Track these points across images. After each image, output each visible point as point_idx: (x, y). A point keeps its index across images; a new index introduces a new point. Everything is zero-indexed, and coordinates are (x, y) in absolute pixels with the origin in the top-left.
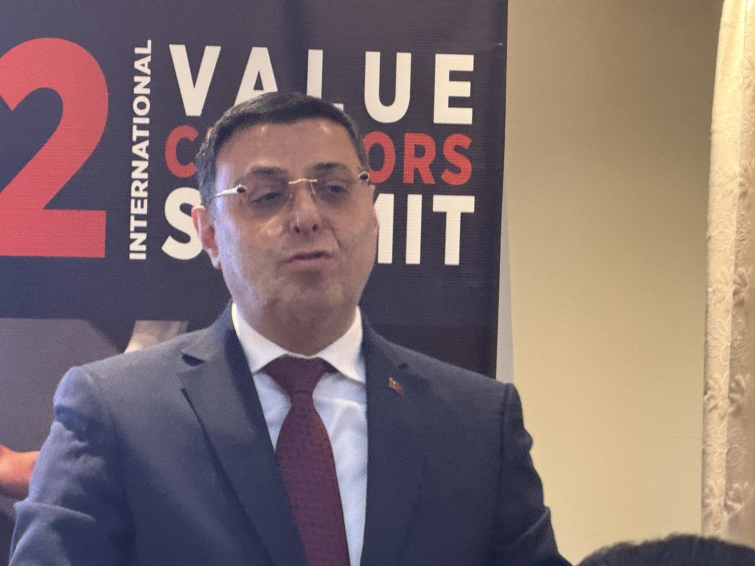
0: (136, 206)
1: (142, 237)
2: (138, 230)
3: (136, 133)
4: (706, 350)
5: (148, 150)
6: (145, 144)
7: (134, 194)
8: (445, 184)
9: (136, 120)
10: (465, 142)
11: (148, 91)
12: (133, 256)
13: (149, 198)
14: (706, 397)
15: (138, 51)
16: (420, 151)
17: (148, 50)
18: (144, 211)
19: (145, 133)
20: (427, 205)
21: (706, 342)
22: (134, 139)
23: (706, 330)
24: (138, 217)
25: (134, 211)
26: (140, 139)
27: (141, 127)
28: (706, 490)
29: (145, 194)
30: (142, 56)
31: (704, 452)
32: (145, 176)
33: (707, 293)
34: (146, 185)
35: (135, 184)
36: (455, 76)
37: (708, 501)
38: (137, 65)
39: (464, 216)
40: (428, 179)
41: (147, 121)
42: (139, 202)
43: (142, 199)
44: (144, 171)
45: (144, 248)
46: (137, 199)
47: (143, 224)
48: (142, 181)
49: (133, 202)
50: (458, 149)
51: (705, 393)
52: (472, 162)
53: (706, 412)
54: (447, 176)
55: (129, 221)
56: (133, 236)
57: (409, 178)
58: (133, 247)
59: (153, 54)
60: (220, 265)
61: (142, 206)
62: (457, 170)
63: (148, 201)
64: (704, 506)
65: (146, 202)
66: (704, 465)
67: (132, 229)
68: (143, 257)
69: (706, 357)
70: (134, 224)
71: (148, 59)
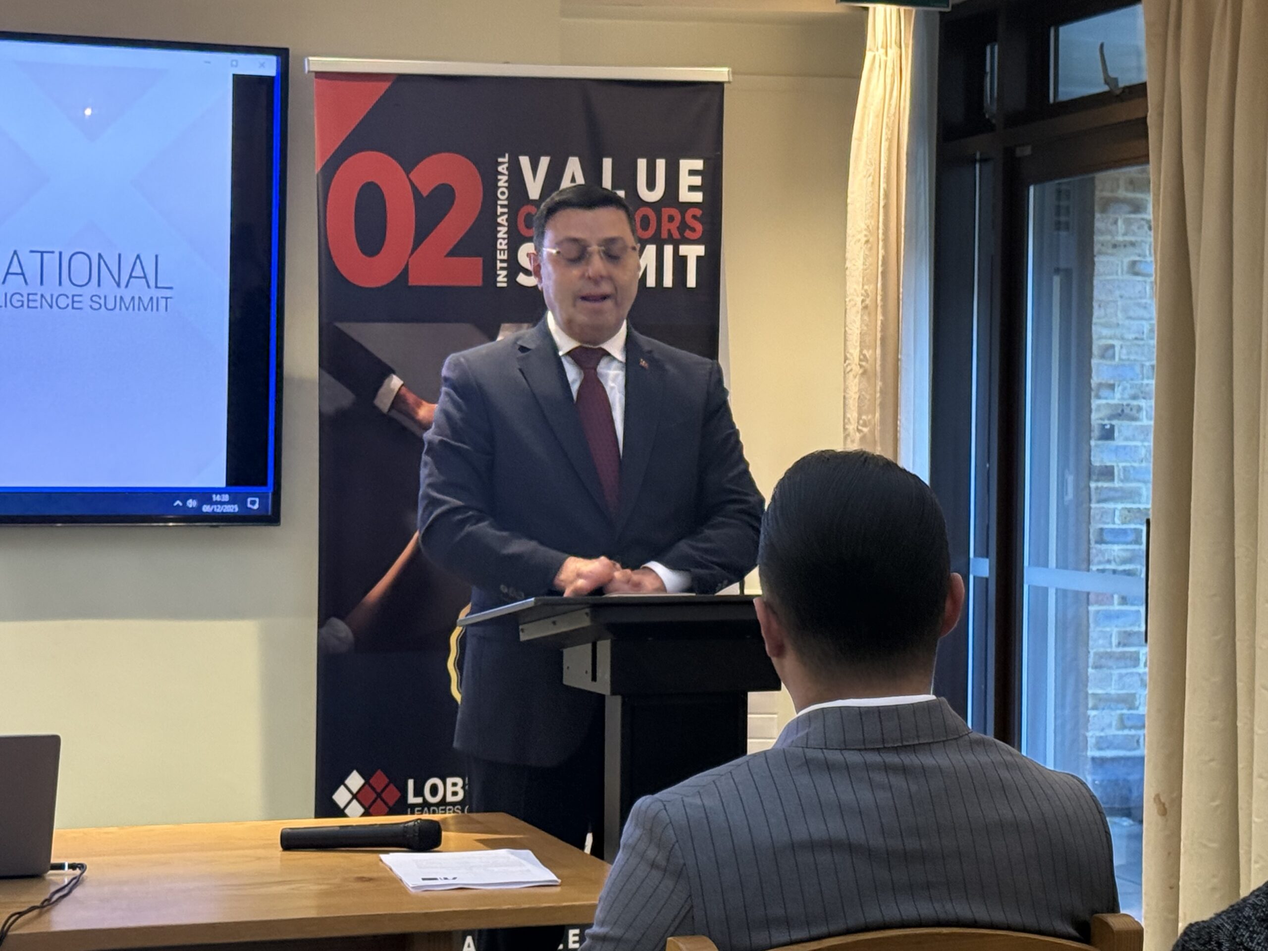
0: (500, 254)
1: (504, 273)
2: (502, 269)
3: (500, 210)
4: (845, 336)
5: (507, 220)
6: (506, 217)
7: (499, 247)
8: (686, 238)
9: (499, 202)
10: (698, 212)
11: (506, 185)
12: (499, 285)
13: (508, 249)
14: (845, 365)
15: (500, 160)
16: (671, 219)
17: (506, 159)
18: (505, 257)
19: (506, 210)
20: (676, 251)
21: (845, 331)
22: (499, 213)
23: (845, 323)
24: (502, 261)
25: (499, 257)
26: (503, 214)
27: (502, 206)
28: (846, 421)
29: (506, 247)
30: (503, 163)
31: (844, 397)
32: (506, 236)
33: (845, 302)
34: (506, 241)
35: (499, 241)
36: (692, 173)
37: (847, 426)
38: (500, 169)
39: (699, 258)
40: (676, 235)
41: (506, 203)
42: (502, 252)
43: (504, 250)
44: (505, 233)
45: (505, 279)
46: (501, 250)
47: (505, 265)
48: (504, 239)
49: (498, 252)
50: (694, 217)
51: (845, 362)
52: (702, 224)
53: (845, 373)
54: (688, 234)
55: (496, 263)
56: (499, 272)
57: (664, 235)
58: (499, 279)
59: (509, 162)
60: (542, 288)
61: (504, 254)
62: (693, 230)
63: (508, 252)
64: (845, 429)
65: (506, 252)
66: (845, 405)
67: (498, 268)
68: (505, 285)
69: (845, 340)
70: (499, 265)
71: (506, 165)
